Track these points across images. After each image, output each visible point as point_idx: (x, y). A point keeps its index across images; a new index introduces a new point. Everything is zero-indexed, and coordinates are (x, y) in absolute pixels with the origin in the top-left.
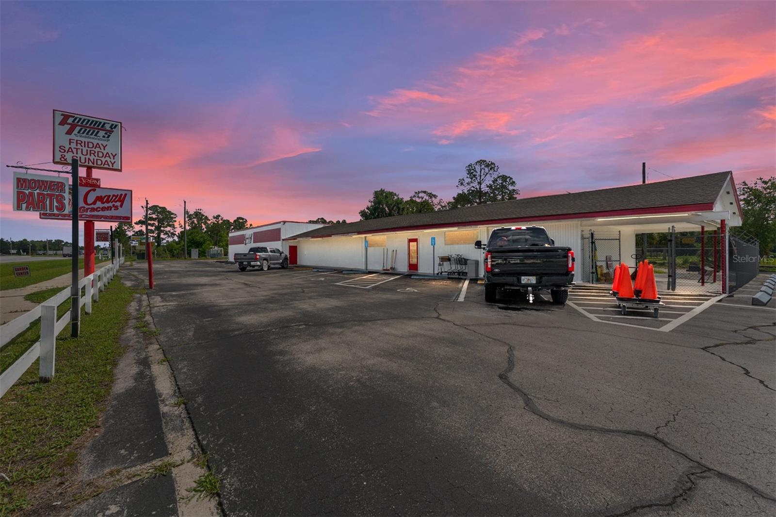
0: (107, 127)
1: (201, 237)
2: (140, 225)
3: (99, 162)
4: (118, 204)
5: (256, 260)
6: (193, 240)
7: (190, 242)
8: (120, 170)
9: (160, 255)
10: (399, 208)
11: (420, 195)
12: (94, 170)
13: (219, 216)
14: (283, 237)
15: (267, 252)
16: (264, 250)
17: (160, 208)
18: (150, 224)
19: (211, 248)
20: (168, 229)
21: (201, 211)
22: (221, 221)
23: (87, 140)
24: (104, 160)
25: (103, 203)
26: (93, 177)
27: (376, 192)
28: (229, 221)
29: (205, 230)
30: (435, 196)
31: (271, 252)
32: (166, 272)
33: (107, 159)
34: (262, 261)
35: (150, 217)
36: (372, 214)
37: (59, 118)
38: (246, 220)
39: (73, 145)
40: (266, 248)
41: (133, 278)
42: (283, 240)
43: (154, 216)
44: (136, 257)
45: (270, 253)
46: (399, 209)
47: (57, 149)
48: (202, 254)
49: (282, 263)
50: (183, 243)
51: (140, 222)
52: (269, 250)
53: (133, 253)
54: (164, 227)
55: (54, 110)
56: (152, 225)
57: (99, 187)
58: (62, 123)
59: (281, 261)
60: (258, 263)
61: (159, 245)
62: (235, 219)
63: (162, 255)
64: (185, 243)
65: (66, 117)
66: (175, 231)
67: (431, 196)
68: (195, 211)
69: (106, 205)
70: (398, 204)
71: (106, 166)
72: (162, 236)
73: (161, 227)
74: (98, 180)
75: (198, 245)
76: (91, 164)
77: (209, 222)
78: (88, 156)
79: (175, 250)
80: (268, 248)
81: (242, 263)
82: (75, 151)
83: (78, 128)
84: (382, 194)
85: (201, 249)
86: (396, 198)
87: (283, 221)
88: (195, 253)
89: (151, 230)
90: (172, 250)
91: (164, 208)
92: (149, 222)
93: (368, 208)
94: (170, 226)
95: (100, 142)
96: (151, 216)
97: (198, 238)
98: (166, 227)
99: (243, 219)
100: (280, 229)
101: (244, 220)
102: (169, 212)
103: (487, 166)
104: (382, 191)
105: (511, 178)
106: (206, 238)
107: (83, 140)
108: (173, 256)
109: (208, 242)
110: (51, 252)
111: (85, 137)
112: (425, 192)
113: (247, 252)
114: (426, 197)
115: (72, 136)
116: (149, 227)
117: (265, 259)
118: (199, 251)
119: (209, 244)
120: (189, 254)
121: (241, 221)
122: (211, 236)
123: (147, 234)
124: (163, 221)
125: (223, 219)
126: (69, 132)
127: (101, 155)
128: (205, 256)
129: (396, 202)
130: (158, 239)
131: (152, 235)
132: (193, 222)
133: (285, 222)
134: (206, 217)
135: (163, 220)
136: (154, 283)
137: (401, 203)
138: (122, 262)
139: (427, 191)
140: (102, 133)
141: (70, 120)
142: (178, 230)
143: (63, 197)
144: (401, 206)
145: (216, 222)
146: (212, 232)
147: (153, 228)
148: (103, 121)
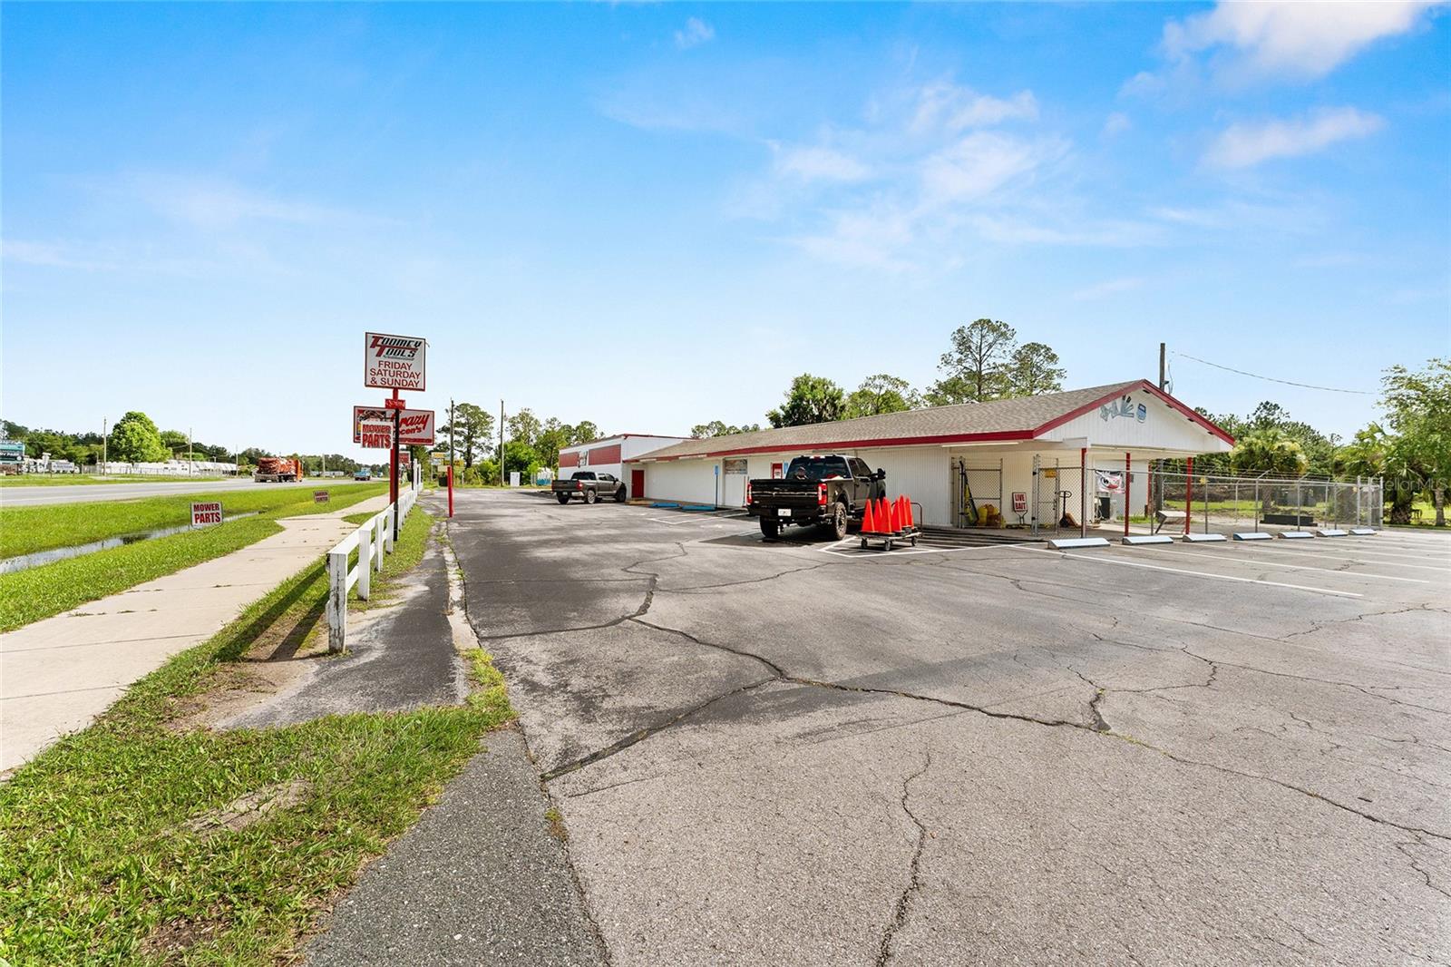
0: (412, 345)
1: (526, 453)
2: (444, 434)
3: (405, 383)
4: (421, 426)
5: (578, 489)
6: (514, 457)
7: (510, 461)
8: (424, 390)
9: (470, 480)
10: (834, 406)
11: (877, 382)
12: (399, 391)
13: (555, 419)
14: (624, 458)
15: (595, 479)
16: (591, 476)
17: (471, 407)
18: (456, 433)
19: (540, 471)
20: (482, 440)
21: (529, 412)
22: (557, 429)
23: (394, 361)
24: (408, 380)
25: (407, 425)
26: (400, 398)
27: (796, 380)
28: (570, 427)
29: (535, 441)
30: (905, 384)
31: (601, 479)
32: (473, 502)
33: (412, 378)
34: (586, 491)
35: (458, 422)
36: (788, 416)
37: (371, 341)
38: (597, 427)
39: (382, 367)
40: (593, 474)
41: (434, 508)
42: (624, 462)
43: (463, 420)
44: (437, 483)
45: (599, 481)
46: (836, 408)
47: (369, 372)
48: (525, 480)
49: (616, 494)
50: (499, 463)
51: (445, 430)
52: (597, 477)
53: (434, 477)
54: (476, 437)
55: (367, 333)
56: (460, 434)
57: (404, 408)
58: (373, 346)
59: (615, 492)
60: (581, 494)
61: (469, 465)
62: (579, 424)
63: (473, 480)
64: (502, 463)
65: (376, 338)
66: (492, 444)
67: (897, 382)
68: (520, 412)
69: (410, 427)
70: (834, 399)
71: (411, 387)
72: (474, 451)
73: (472, 437)
74: (403, 401)
75: (520, 465)
76: (397, 385)
77: (540, 429)
78: (395, 377)
79: (490, 473)
80: (596, 474)
81: (561, 492)
82: (383, 372)
83: (387, 349)
84: (806, 383)
85: (524, 472)
86: (831, 388)
87: (624, 435)
88: (515, 476)
89: (459, 442)
90: (486, 472)
91: (476, 408)
92: (456, 429)
93: (782, 408)
94: (484, 435)
95: (406, 362)
96: (458, 420)
97: (522, 455)
98: (479, 437)
99: (590, 424)
100: (620, 445)
101: (594, 426)
102: (483, 413)
103: (994, 329)
104: (806, 379)
105: (1049, 349)
106: (532, 455)
107: (390, 360)
108: (487, 482)
109: (536, 462)
110: (328, 473)
111: (392, 358)
112: (885, 377)
113: (570, 479)
114: (888, 387)
115: (382, 358)
116: (456, 438)
117: (592, 488)
118: (521, 474)
119: (536, 465)
120: (508, 479)
121: (587, 427)
122: (543, 452)
123: (453, 449)
124: (475, 428)
125: (562, 424)
126: (379, 354)
127: (406, 375)
128: (529, 483)
129: (830, 396)
130: (468, 457)
131: (460, 449)
132: (517, 430)
133: (626, 436)
134: (537, 420)
135: (475, 425)
136: (454, 513)
137: (839, 398)
138: (420, 489)
139: (889, 375)
140: (407, 352)
141: (380, 342)
142: (496, 443)
143: (389, 437)
144: (839, 403)
145: (550, 429)
146: (545, 445)
147: (461, 439)
148: (409, 340)
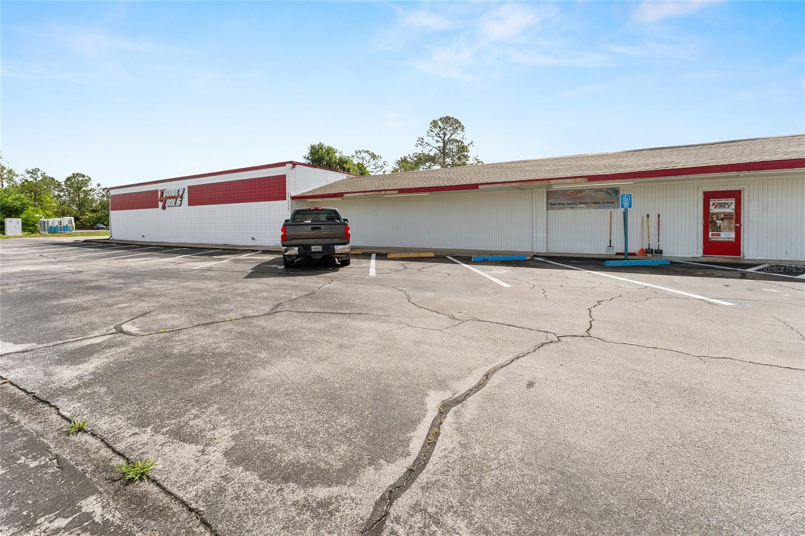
1: (16, 199)
13: (35, 171)
14: (291, 193)
27: (313, 147)
38: (90, 178)
42: (293, 198)
48: (29, 227)
81: (308, 247)
87: (291, 162)
88: (15, 225)
100: (279, 177)
101: (86, 178)
104: (321, 146)
112: (367, 152)
125: (46, 175)
